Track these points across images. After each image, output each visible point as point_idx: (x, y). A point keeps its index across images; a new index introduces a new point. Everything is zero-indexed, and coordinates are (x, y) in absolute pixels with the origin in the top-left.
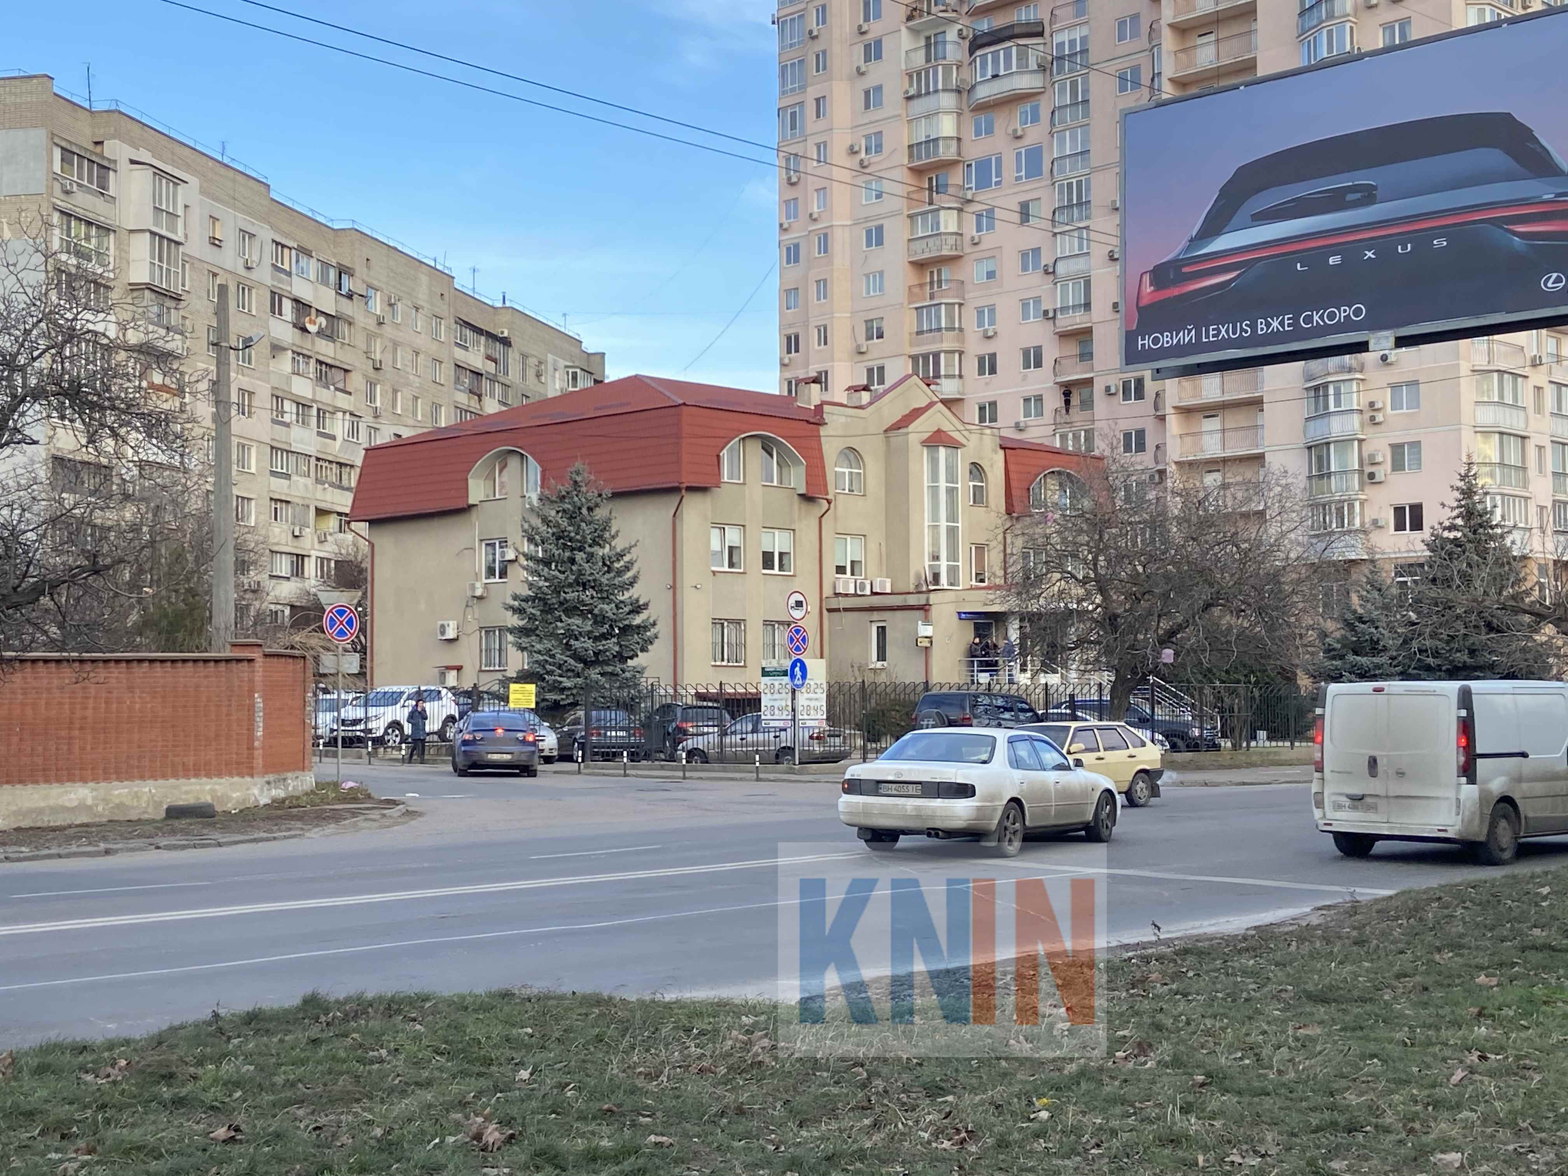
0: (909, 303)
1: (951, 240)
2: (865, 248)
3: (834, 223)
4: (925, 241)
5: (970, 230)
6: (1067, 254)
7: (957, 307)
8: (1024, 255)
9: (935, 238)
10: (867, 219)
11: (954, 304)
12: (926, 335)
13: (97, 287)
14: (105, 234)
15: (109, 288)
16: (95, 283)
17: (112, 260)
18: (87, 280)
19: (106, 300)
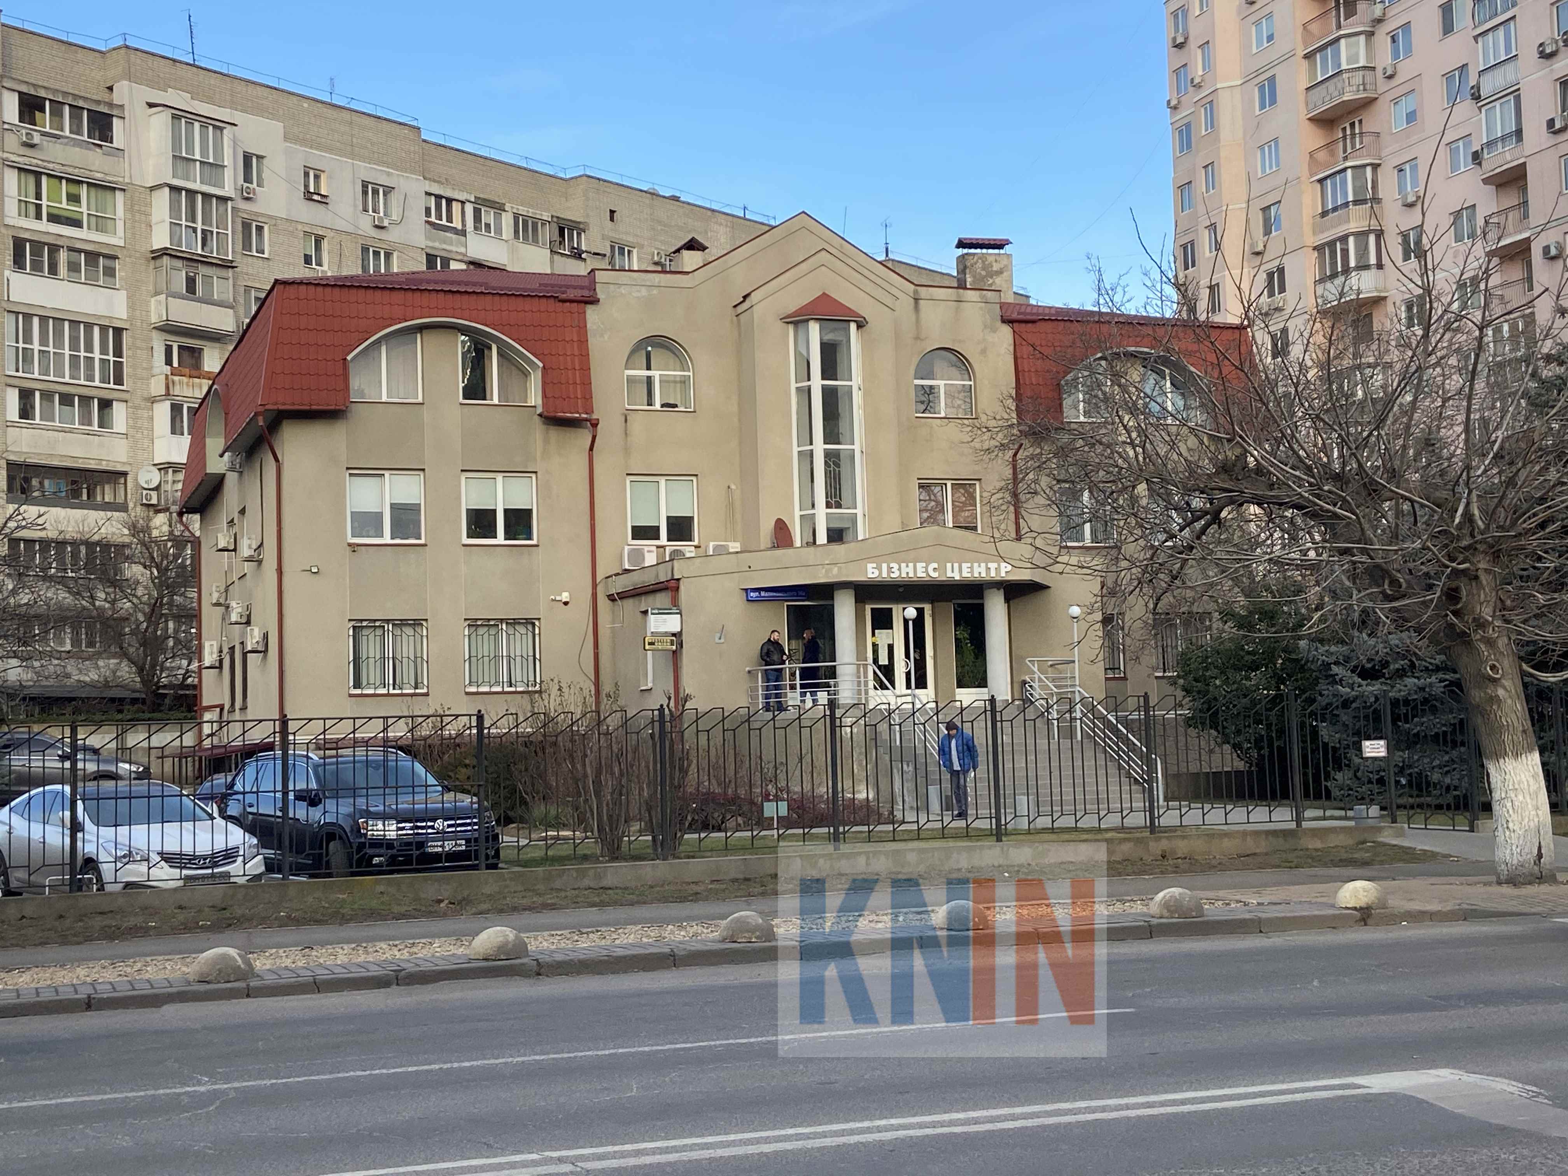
0: (1311, 176)
1: (1358, 78)
2: (1257, 112)
3: (1218, 86)
4: (1324, 86)
5: (1384, 58)
6: (1493, 63)
7: (1369, 170)
8: (1448, 77)
9: (1335, 80)
10: (1258, 73)
11: (1364, 166)
12: (1331, 215)
13: (92, 257)
14: (108, 194)
15: (114, 258)
16: (87, 253)
17: (120, 225)
18: (71, 249)
19: (110, 272)
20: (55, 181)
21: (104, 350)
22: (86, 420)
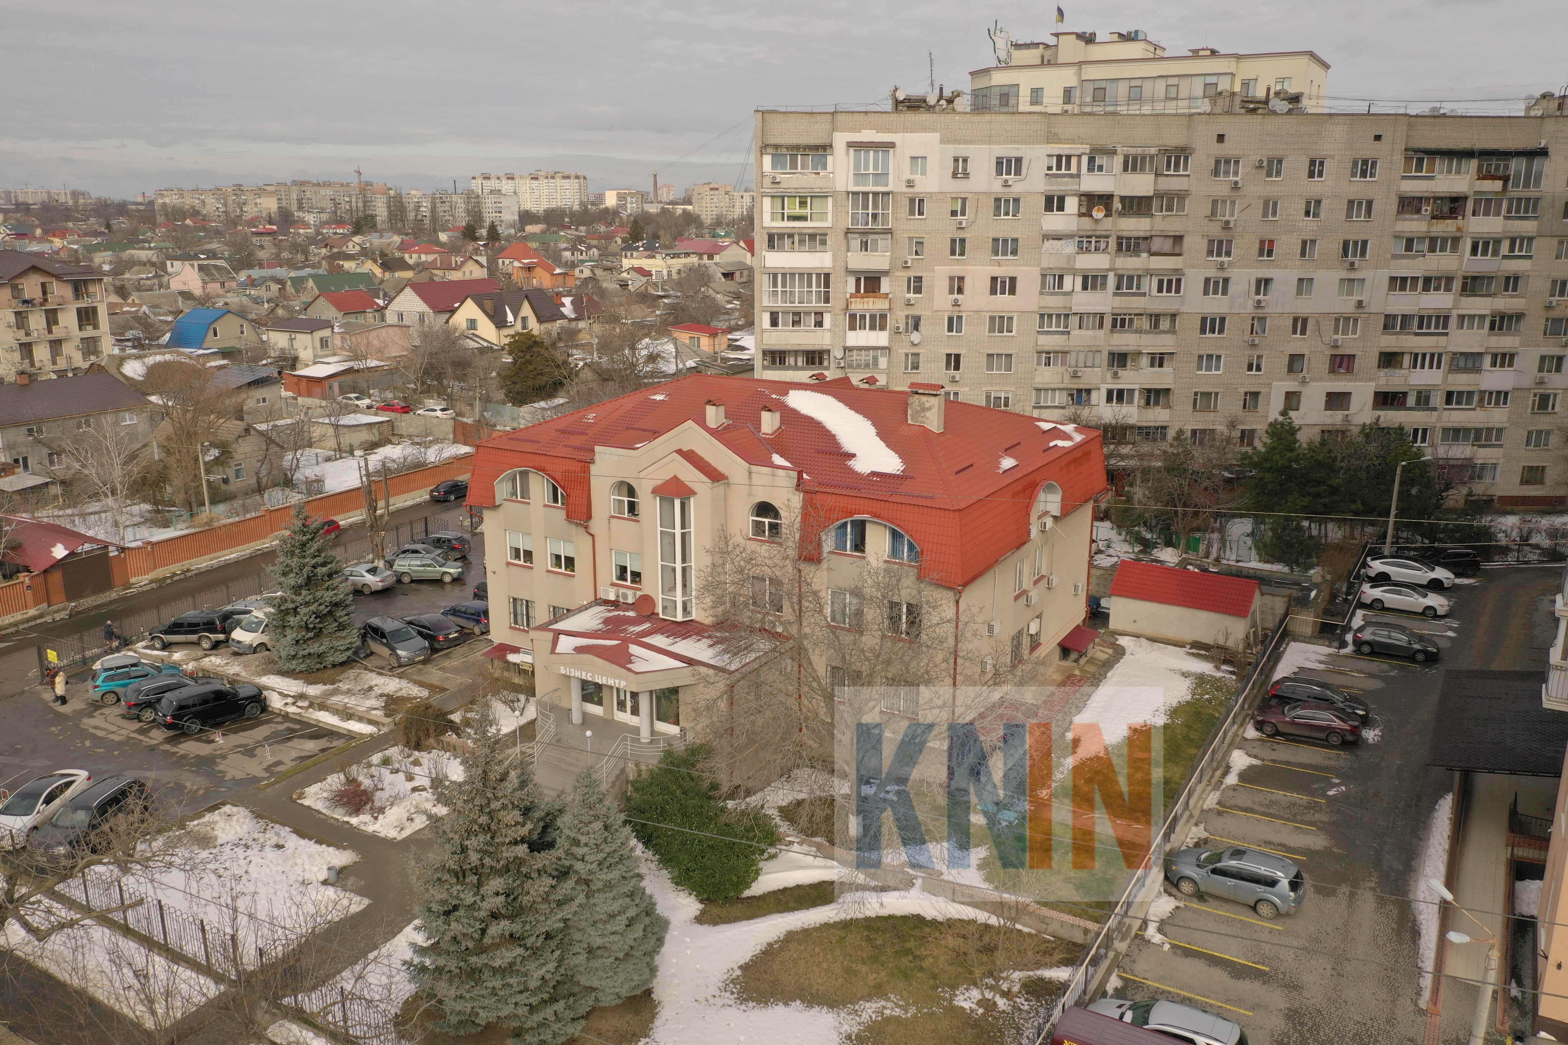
13: (812, 237)
14: (824, 200)
15: (826, 235)
16: (810, 234)
17: (830, 216)
18: (800, 234)
19: (823, 243)
20: (793, 199)
21: (818, 286)
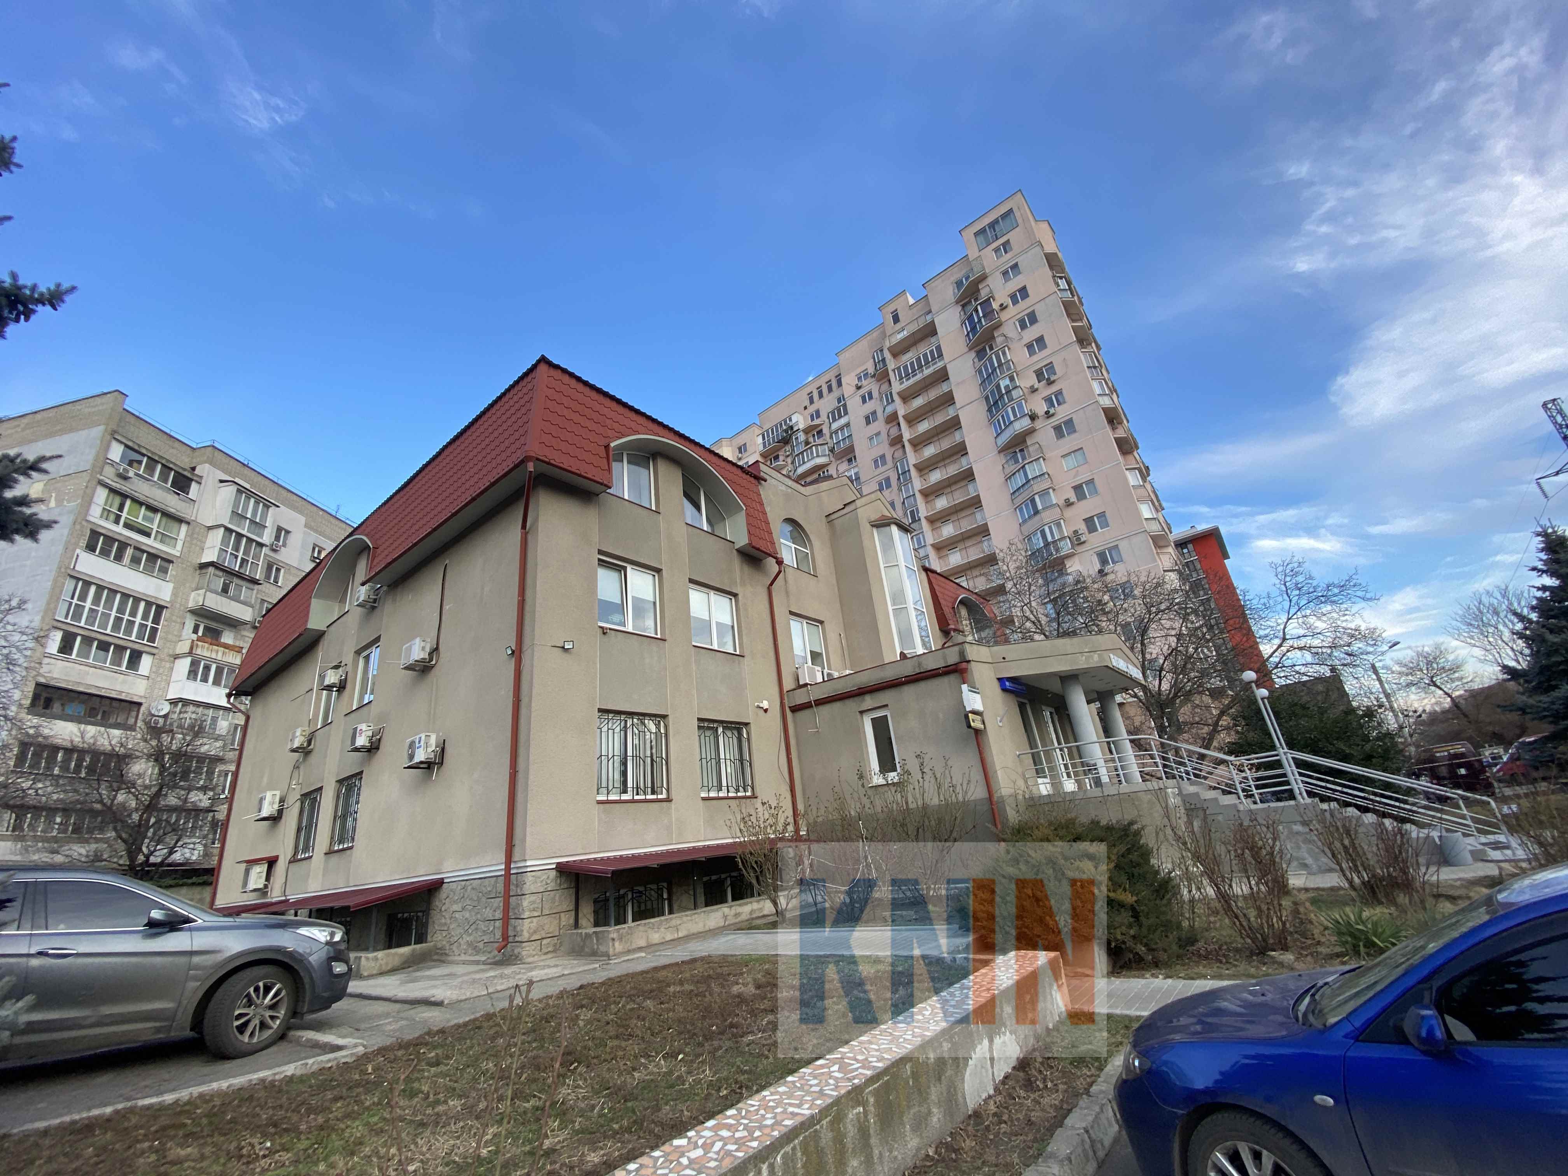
13: (153, 557)
14: (176, 525)
15: (170, 562)
16: (149, 553)
17: (180, 543)
18: (136, 548)
19: (164, 571)
20: (137, 506)
21: (145, 618)
22: (117, 662)
